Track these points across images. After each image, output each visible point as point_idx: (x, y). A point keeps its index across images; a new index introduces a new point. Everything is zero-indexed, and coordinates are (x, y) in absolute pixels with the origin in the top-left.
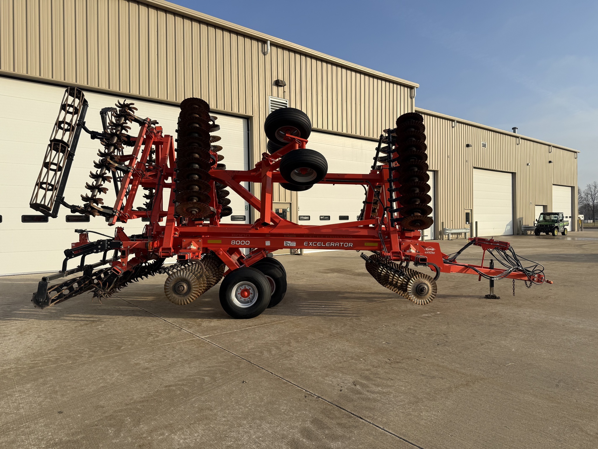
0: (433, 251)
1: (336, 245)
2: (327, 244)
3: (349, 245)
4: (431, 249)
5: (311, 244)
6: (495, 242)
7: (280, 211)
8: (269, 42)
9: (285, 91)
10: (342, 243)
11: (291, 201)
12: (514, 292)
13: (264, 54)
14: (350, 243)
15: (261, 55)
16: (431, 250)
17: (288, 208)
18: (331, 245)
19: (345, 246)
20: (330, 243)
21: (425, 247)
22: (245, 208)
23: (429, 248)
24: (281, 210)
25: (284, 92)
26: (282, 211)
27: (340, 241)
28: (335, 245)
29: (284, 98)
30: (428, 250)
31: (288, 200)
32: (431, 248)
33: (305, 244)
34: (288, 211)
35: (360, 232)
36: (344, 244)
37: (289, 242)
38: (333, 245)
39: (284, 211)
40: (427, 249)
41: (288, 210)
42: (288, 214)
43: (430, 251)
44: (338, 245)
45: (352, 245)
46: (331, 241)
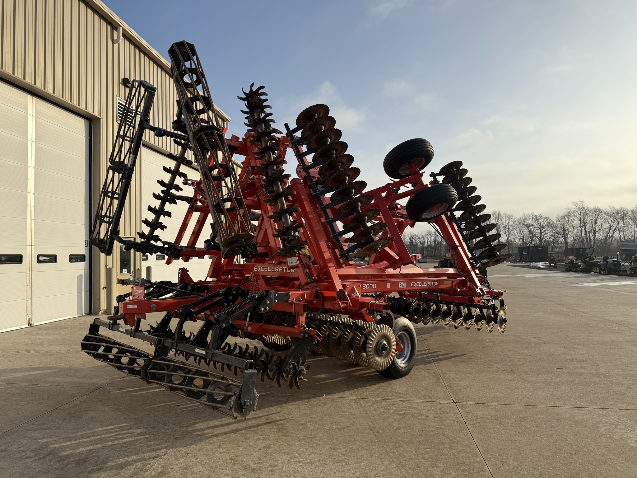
8: (121, 29)
13: (113, 42)
22: (84, 245)
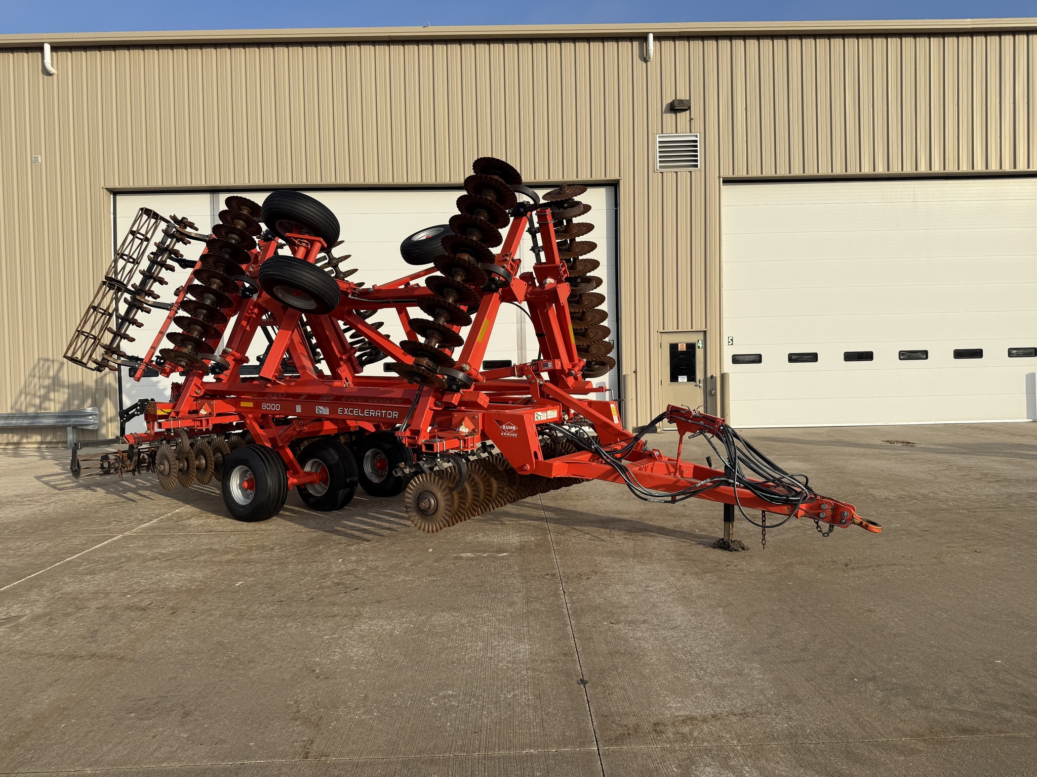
0: (515, 432)
1: (377, 414)
2: (365, 413)
3: (394, 415)
4: (511, 428)
5: (346, 412)
6: (695, 417)
7: (679, 347)
8: (651, 36)
9: (693, 117)
10: (384, 412)
11: (706, 328)
12: (764, 539)
13: (645, 60)
14: (394, 412)
15: (639, 64)
16: (511, 430)
17: (700, 341)
18: (371, 413)
19: (388, 417)
20: (369, 411)
21: (501, 423)
23: (507, 425)
24: (683, 346)
25: (691, 119)
26: (685, 347)
27: (381, 408)
28: (375, 414)
29: (691, 132)
30: (506, 429)
31: (699, 326)
32: (511, 425)
33: (339, 411)
34: (699, 347)
35: (392, 391)
36: (387, 412)
37: (321, 408)
38: (373, 414)
39: (691, 347)
40: (504, 427)
41: (700, 344)
42: (699, 354)
43: (509, 430)
44: (380, 414)
45: (397, 416)
46: (370, 407)
